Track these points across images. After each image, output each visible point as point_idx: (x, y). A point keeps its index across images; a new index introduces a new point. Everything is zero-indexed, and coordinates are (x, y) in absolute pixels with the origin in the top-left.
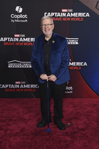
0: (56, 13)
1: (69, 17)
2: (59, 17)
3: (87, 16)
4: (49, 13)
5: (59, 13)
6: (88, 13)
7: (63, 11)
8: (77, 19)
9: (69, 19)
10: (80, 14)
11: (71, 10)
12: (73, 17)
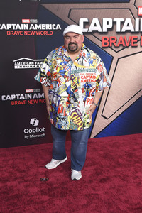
0: (14, 25)
1: (32, 30)
2: (18, 30)
3: (57, 28)
4: (4, 25)
5: (18, 25)
6: (58, 25)
7: (24, 21)
8: (44, 33)
9: (33, 33)
10: (48, 26)
11: (35, 21)
12: (38, 30)
